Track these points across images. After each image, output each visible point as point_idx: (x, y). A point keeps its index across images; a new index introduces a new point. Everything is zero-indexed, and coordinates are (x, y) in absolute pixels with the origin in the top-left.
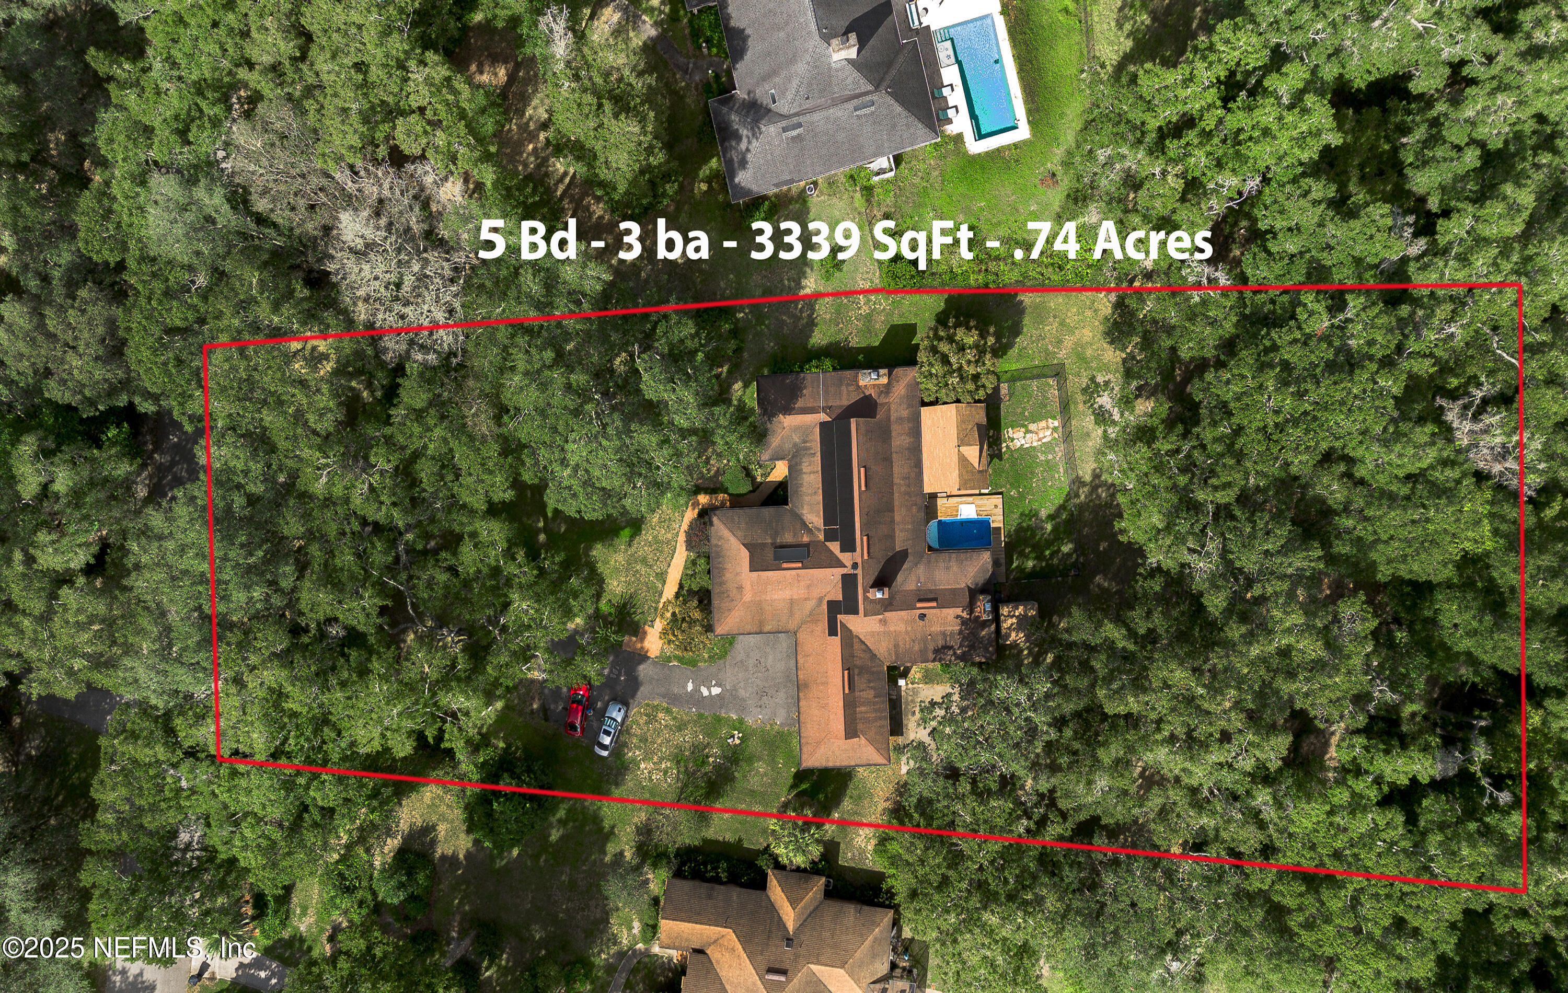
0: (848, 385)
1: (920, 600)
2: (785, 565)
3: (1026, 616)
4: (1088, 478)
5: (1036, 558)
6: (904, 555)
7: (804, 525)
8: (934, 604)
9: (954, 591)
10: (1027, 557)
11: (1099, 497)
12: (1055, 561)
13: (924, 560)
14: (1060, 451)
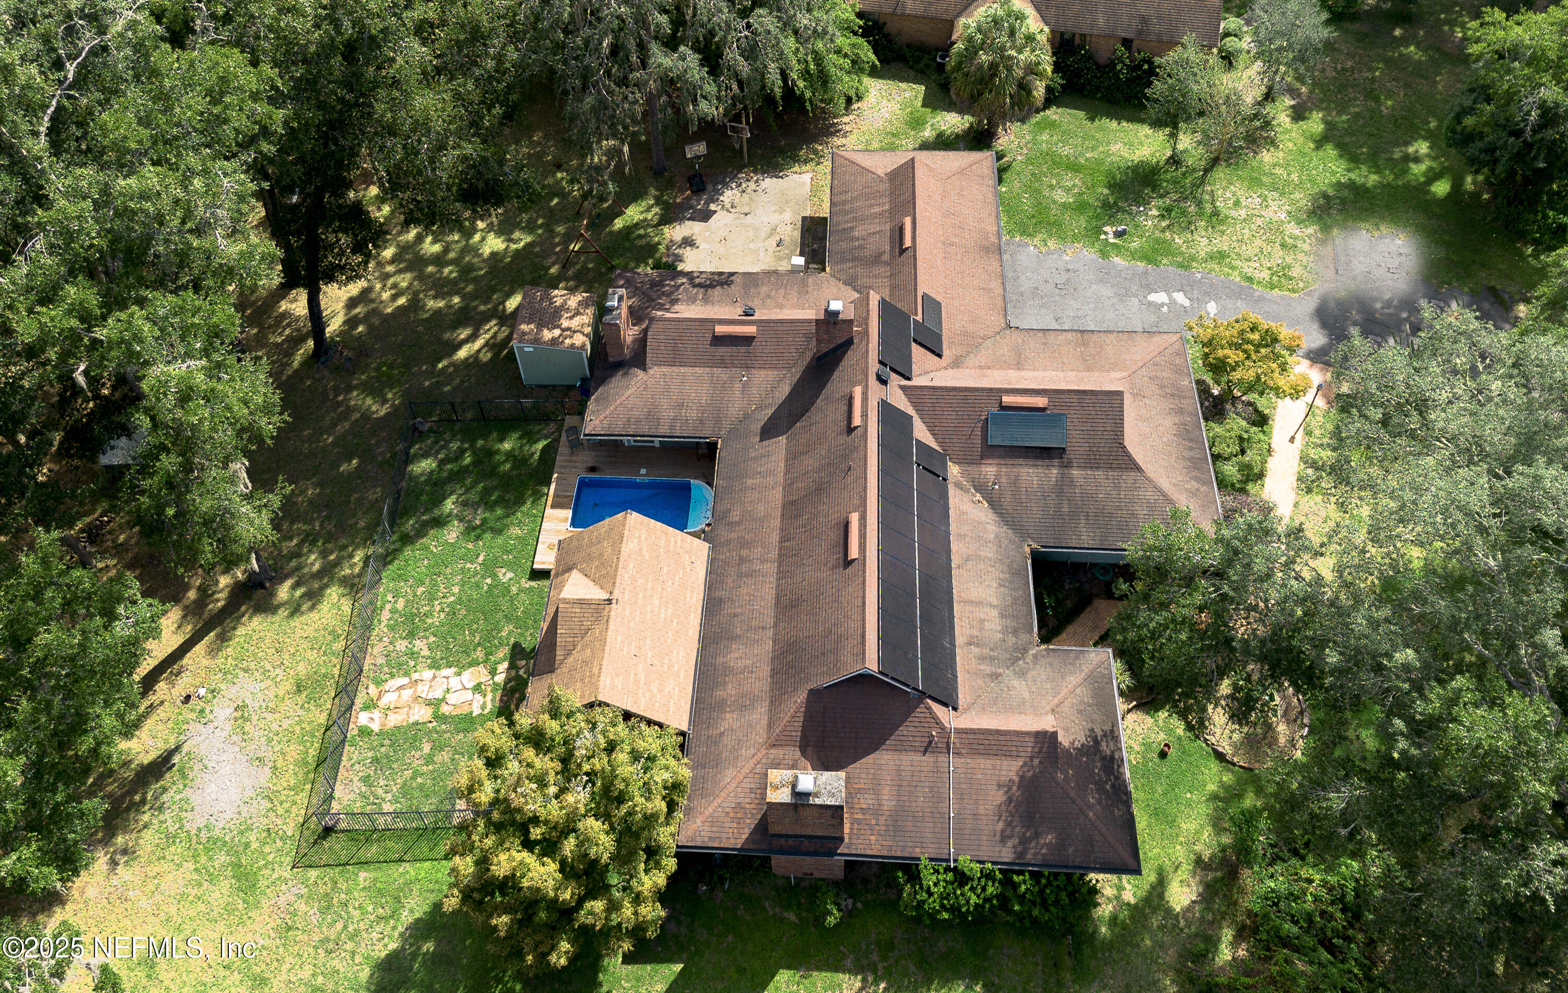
0: (876, 812)
1: (747, 340)
2: (1041, 402)
3: (541, 326)
4: (333, 593)
5: (491, 453)
6: (769, 431)
7: (995, 504)
8: (720, 329)
9: (675, 360)
10: (509, 455)
11: (324, 554)
12: (454, 446)
13: (726, 426)
14: (375, 656)
